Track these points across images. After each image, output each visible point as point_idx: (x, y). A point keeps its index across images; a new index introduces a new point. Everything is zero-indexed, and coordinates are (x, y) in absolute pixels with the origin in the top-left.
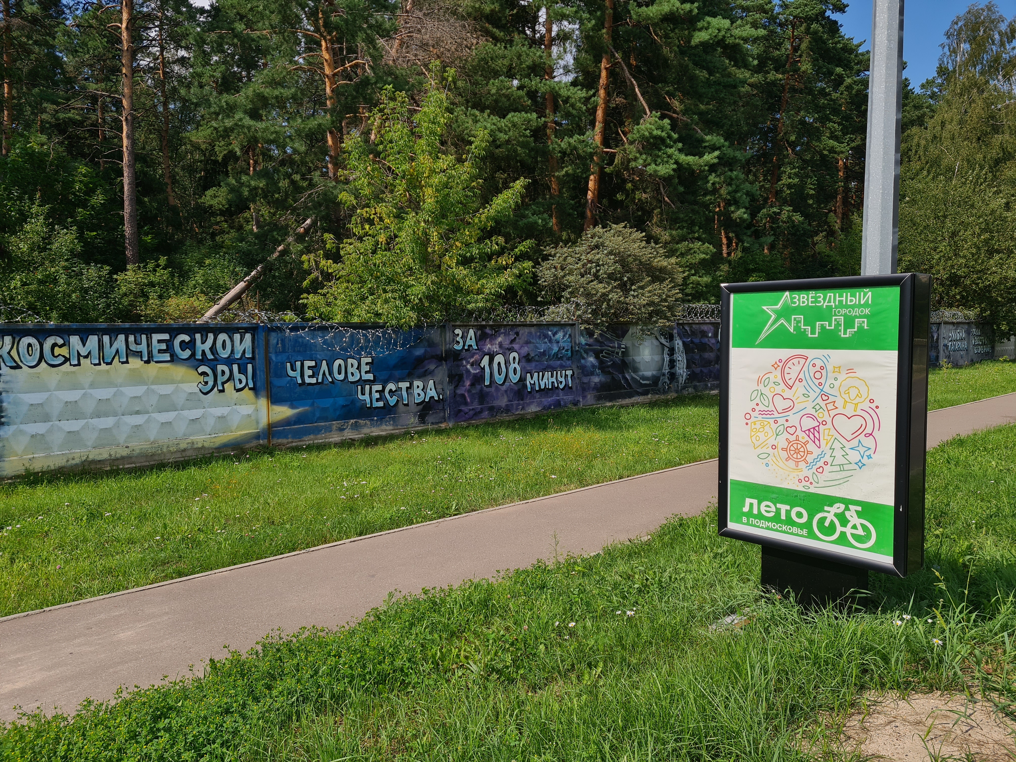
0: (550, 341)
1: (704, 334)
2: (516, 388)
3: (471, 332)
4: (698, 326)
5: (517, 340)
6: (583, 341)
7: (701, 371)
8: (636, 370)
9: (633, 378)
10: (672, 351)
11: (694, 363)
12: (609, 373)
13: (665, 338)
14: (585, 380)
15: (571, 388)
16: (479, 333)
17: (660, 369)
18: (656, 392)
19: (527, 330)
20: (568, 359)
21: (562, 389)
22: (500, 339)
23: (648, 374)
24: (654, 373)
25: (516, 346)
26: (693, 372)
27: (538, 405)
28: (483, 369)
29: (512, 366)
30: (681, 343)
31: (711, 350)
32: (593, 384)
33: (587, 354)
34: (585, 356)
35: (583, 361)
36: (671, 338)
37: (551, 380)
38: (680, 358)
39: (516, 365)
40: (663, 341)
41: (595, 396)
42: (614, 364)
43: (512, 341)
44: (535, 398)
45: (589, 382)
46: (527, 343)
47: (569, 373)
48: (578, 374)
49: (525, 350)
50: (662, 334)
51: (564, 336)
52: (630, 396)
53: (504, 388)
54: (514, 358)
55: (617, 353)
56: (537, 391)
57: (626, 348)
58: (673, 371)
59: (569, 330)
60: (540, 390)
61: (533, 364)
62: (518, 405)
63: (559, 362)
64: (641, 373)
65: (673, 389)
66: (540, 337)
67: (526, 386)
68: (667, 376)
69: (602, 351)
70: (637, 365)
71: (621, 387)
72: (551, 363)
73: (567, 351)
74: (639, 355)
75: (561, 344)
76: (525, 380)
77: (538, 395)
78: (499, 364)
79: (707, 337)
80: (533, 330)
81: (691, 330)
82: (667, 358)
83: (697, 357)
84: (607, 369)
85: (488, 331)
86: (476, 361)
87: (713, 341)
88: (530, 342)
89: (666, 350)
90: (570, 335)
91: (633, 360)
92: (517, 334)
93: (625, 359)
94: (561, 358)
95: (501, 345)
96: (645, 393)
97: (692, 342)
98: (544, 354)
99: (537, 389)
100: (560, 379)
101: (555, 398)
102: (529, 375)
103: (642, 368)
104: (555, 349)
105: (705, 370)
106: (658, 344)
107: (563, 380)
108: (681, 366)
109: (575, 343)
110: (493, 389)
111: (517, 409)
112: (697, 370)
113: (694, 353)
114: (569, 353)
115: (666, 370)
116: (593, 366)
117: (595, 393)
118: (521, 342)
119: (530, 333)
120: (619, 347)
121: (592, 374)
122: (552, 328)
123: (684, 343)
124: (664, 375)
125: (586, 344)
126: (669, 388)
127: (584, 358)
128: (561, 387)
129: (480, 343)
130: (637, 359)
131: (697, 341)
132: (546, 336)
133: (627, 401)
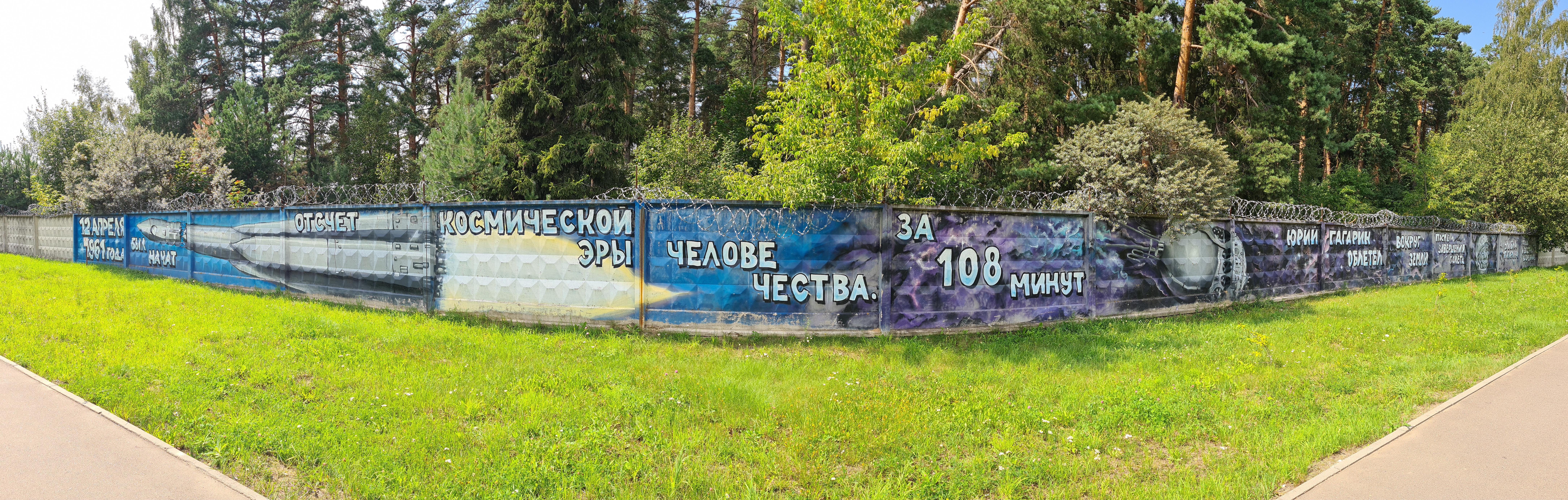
0: (1051, 235)
1: (1270, 235)
2: (993, 292)
3: (925, 219)
4: (1262, 226)
5: (998, 232)
6: (1101, 236)
7: (1265, 275)
8: (1178, 273)
9: (1173, 283)
10: (1228, 252)
11: (1257, 267)
12: (1140, 276)
13: (1220, 237)
14: (1103, 284)
15: (1081, 294)
16: (938, 220)
17: (1213, 272)
18: (1208, 299)
19: (1013, 220)
20: (1078, 258)
21: (1067, 296)
22: (971, 229)
23: (1196, 278)
24: (1204, 277)
25: (996, 239)
26: (1255, 276)
27: (1028, 314)
28: (942, 265)
29: (989, 264)
30: (1240, 244)
31: (1278, 252)
32: (1114, 290)
33: (1108, 252)
34: (1104, 255)
35: (1099, 262)
36: (1227, 237)
37: (1049, 284)
38: (1239, 261)
39: (995, 263)
40: (1217, 240)
41: (1117, 305)
42: (1147, 267)
43: (990, 233)
44: (1024, 305)
45: (1109, 287)
46: (1014, 236)
47: (1079, 275)
48: (1090, 277)
49: (1010, 245)
50: (1216, 233)
51: (1072, 229)
52: (1169, 304)
53: (975, 291)
54: (992, 255)
55: (1153, 253)
56: (1027, 297)
57: (1165, 247)
58: (1229, 275)
59: (1081, 223)
60: (1032, 296)
61: (1022, 263)
62: (996, 313)
63: (1063, 262)
64: (1185, 278)
65: (1228, 296)
66: (1034, 230)
67: (1008, 291)
68: (1220, 281)
69: (1130, 250)
70: (1181, 268)
71: (1157, 293)
72: (1051, 262)
73: (1076, 248)
74: (1184, 256)
75: (1068, 239)
76: (1009, 282)
77: (1028, 302)
78: (968, 260)
79: (1273, 238)
80: (1023, 220)
81: (1253, 229)
82: (1221, 260)
83: (1260, 260)
84: (1136, 272)
85: (952, 218)
86: (931, 255)
87: (1280, 242)
88: (1019, 236)
89: (1221, 251)
90: (1082, 229)
91: (1175, 262)
92: (999, 224)
93: (1164, 261)
94: (1067, 257)
95: (972, 237)
96: (1192, 301)
97: (1255, 243)
98: (1040, 250)
99: (1027, 294)
100: (1064, 282)
101: (1055, 306)
102: (1014, 277)
103: (1187, 272)
104: (1058, 244)
105: (1270, 275)
106: (1210, 243)
107: (1069, 284)
108: (1240, 270)
109: (1088, 239)
110: (956, 292)
111: (993, 319)
112: (1260, 274)
113: (1256, 255)
114: (1080, 251)
115: (1220, 273)
116: (1116, 268)
117: (1118, 300)
118: (1006, 234)
119: (1019, 225)
120: (1156, 246)
121: (1114, 277)
122: (1054, 219)
123: (1244, 244)
124: (1217, 279)
125: (1107, 241)
126: (1223, 295)
127: (1101, 258)
128: (1066, 292)
129: (940, 233)
130: (1180, 260)
131: (1260, 242)
132: (1043, 229)
133: (1164, 311)
